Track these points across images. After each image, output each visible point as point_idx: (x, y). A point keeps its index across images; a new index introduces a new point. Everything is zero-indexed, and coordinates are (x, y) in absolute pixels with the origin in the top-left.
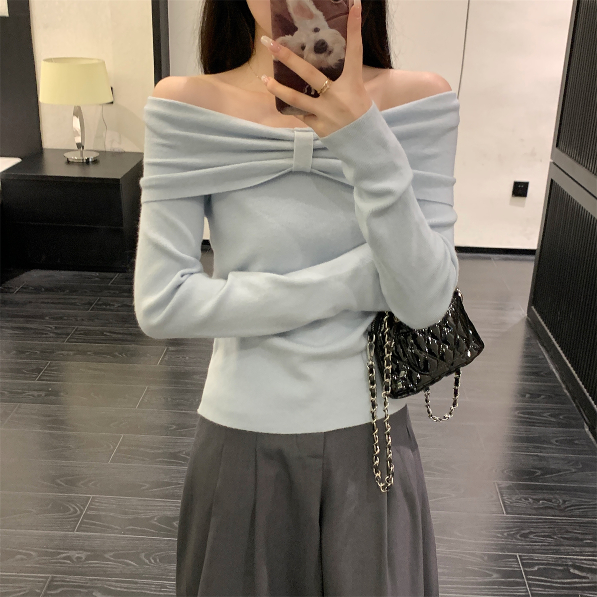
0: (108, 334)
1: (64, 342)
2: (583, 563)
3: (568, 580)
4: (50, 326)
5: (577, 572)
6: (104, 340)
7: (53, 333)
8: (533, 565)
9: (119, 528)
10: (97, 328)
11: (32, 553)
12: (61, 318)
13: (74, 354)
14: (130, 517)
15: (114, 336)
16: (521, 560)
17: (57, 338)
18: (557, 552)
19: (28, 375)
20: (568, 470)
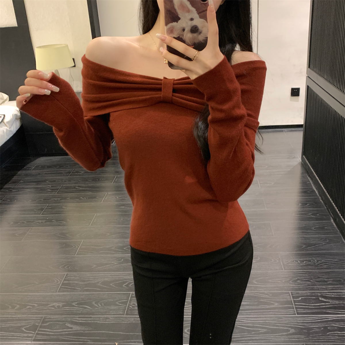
0: (78, 188)
1: (55, 193)
2: (327, 294)
3: (318, 304)
4: (49, 186)
5: (323, 299)
6: (75, 191)
7: (50, 189)
8: (298, 297)
9: (80, 289)
10: (72, 185)
11: (35, 305)
12: (54, 181)
13: (60, 200)
14: (86, 283)
15: (81, 188)
16: (292, 294)
17: (52, 192)
18: (312, 289)
19: (37, 212)
20: (320, 244)
